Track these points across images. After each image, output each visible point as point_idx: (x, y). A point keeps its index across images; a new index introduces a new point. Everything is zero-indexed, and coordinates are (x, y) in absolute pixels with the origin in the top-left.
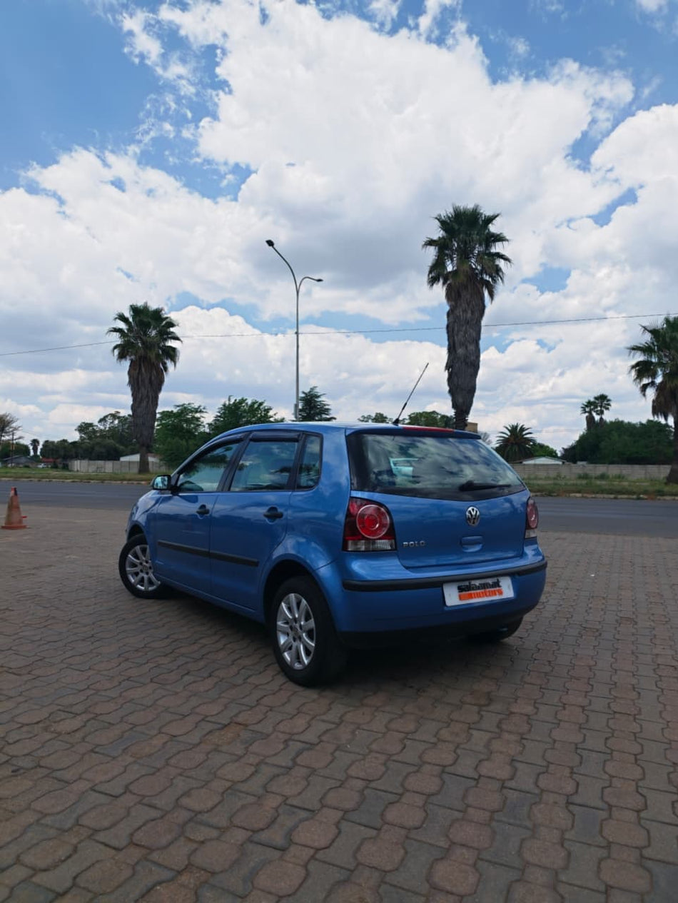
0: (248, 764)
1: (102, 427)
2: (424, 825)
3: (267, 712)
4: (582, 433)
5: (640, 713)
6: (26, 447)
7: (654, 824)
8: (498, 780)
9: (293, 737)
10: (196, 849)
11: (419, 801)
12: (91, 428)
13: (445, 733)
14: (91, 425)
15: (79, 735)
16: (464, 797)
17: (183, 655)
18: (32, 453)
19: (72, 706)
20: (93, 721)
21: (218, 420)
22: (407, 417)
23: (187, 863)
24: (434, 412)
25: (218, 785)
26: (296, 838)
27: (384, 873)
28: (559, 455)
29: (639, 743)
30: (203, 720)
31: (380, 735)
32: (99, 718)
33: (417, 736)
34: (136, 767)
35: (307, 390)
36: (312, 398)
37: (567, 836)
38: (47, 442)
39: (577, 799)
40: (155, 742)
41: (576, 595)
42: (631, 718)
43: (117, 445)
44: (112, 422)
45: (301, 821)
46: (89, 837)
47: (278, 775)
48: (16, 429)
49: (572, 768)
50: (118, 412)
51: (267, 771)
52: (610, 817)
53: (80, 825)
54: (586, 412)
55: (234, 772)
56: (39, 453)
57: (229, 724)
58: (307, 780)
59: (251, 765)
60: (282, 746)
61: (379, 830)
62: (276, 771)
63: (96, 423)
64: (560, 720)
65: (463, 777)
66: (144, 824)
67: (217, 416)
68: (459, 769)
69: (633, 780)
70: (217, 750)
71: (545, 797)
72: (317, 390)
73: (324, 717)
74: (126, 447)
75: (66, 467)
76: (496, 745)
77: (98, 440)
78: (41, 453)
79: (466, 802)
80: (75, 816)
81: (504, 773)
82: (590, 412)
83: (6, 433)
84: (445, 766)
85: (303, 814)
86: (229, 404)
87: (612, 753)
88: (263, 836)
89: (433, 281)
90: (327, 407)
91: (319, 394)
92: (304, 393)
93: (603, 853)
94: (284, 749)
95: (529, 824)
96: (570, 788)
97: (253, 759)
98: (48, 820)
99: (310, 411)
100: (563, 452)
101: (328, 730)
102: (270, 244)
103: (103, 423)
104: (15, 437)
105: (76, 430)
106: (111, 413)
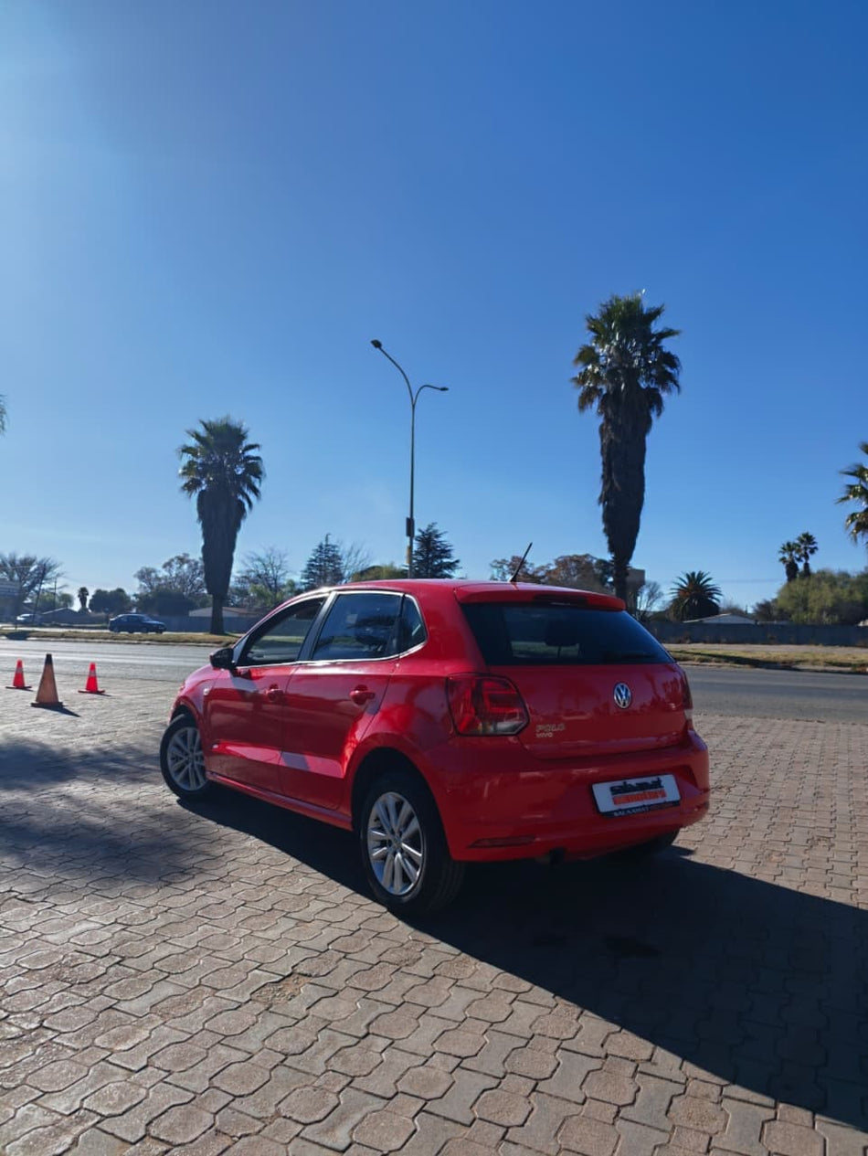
0: (307, 1030)
1: (167, 574)
3: (340, 960)
4: (781, 587)
9: (369, 996)
12: (153, 575)
14: (154, 571)
21: (313, 565)
22: (553, 562)
25: (265, 1060)
26: (359, 1137)
30: (256, 968)
35: (424, 528)
36: (430, 536)
38: (98, 591)
44: (180, 568)
45: (369, 1112)
47: (345, 1048)
48: (59, 575)
54: (784, 559)
55: (289, 1040)
56: (87, 606)
57: (289, 975)
58: (380, 1054)
59: (312, 1032)
60: (354, 1008)
61: (468, 1127)
62: (344, 1041)
63: (159, 567)
67: (312, 560)
70: (269, 1010)
72: (435, 528)
73: (412, 969)
77: (162, 589)
78: (90, 605)
83: (47, 579)
85: (374, 1103)
86: (325, 545)
88: (316, 1132)
90: (449, 548)
91: (439, 533)
92: (420, 531)
94: (356, 1011)
97: (314, 1025)
99: (428, 554)
100: (757, 608)
102: (377, 344)
103: (168, 567)
104: (58, 585)
105: (135, 576)
106: (178, 555)
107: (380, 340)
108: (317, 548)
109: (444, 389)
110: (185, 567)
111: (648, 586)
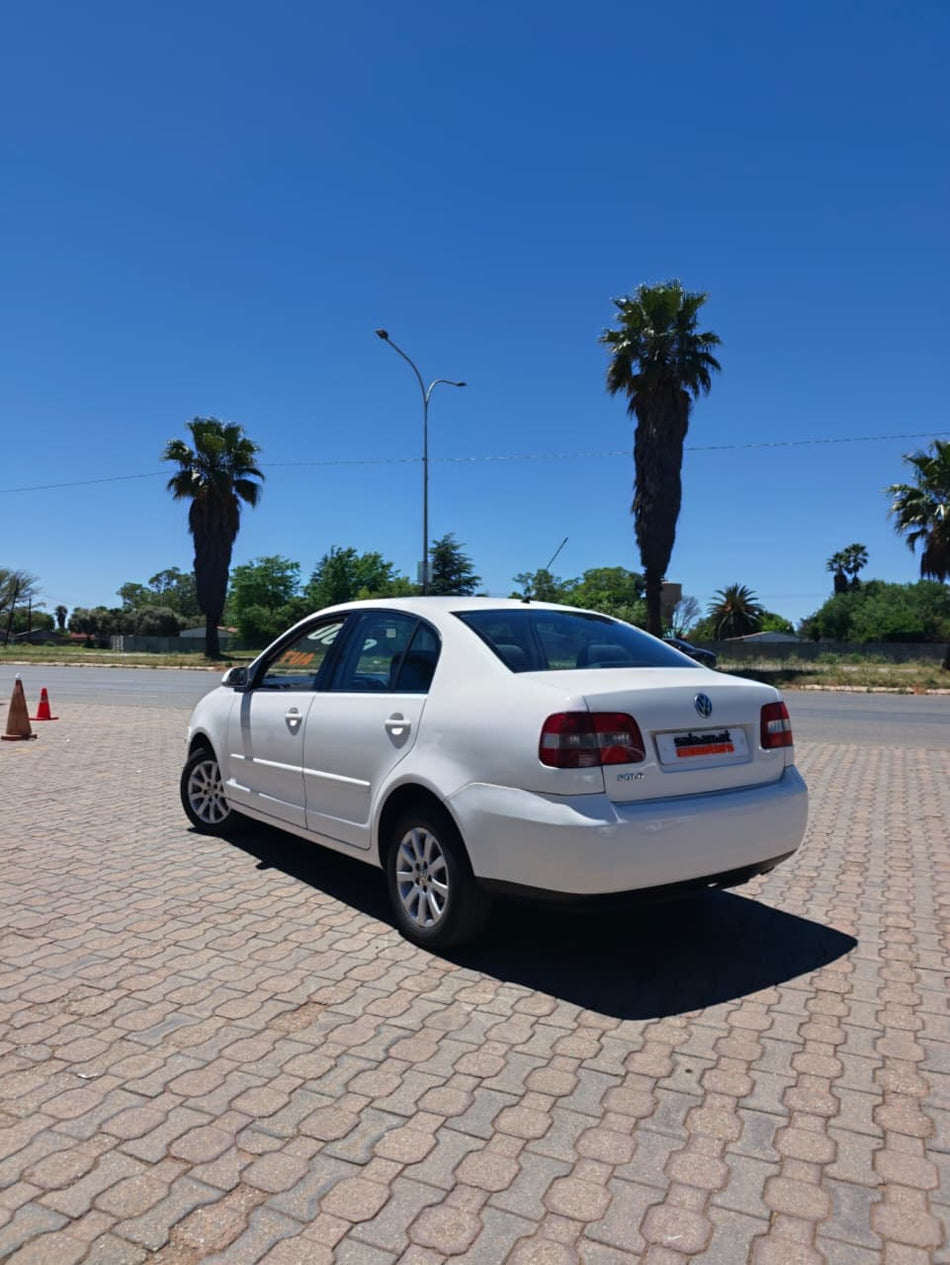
0: (325, 1056)
1: (155, 590)
2: (548, 1135)
3: (357, 988)
4: (827, 599)
6: (49, 618)
7: (847, 1134)
8: (651, 1077)
9: (387, 1022)
10: (251, 1164)
11: (545, 1103)
12: (138, 592)
14: (139, 587)
15: (107, 1019)
16: (604, 1097)
17: (250, 911)
18: (57, 626)
19: (99, 979)
20: (126, 999)
21: (317, 580)
22: (582, 577)
23: (237, 1180)
24: (619, 569)
25: (284, 1084)
26: (379, 1150)
27: (488, 1194)
28: (796, 629)
29: (842, 1030)
30: (271, 998)
31: (504, 1019)
32: (134, 995)
33: (550, 1020)
34: (180, 1059)
35: (440, 539)
36: (446, 549)
37: (731, 1148)
38: (78, 610)
39: (751, 1102)
40: (206, 1026)
42: (839, 998)
43: (176, 615)
44: (168, 584)
45: (389, 1129)
46: (115, 1148)
47: (364, 1071)
48: (34, 591)
49: (749, 1063)
50: (178, 569)
51: (350, 1065)
52: (790, 1124)
53: (103, 1133)
54: (832, 569)
55: (307, 1065)
56: (66, 625)
57: (305, 1004)
58: (401, 1075)
59: (330, 1057)
60: (372, 1033)
61: (488, 1140)
62: (363, 1065)
63: (146, 584)
66: (186, 1133)
67: (316, 575)
68: (601, 1064)
69: (828, 1078)
70: (286, 1037)
71: (709, 1099)
72: (452, 539)
73: (431, 995)
74: (188, 616)
75: (104, 647)
77: (149, 608)
78: (70, 625)
79: (605, 1106)
80: (97, 1121)
81: (659, 1068)
82: (839, 570)
83: (20, 597)
84: (583, 1060)
85: (395, 1121)
86: (332, 557)
87: (805, 1043)
88: (337, 1148)
89: (615, 386)
90: (468, 562)
91: (456, 544)
92: (435, 542)
93: (773, 1169)
94: (375, 1036)
95: (685, 1134)
96: (743, 1088)
97: (333, 1050)
98: (62, 1127)
99: (444, 567)
100: (801, 625)
101: (434, 1012)
102: (384, 335)
103: (155, 583)
104: (33, 603)
105: (118, 594)
106: (166, 569)
107: (387, 330)
108: (321, 561)
109: (462, 385)
110: (175, 582)
111: (685, 602)
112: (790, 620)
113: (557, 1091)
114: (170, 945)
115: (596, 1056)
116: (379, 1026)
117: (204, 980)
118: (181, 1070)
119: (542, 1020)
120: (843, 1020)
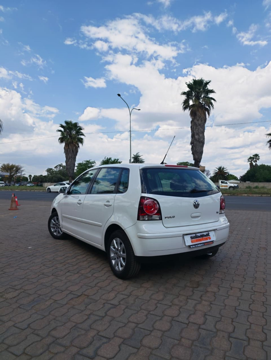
0: (85, 314)
1: (56, 170)
2: (160, 347)
3: (99, 290)
4: (248, 170)
5: (266, 292)
6: (27, 178)
8: (197, 324)
9: (107, 302)
10: (53, 357)
11: (159, 334)
12: (51, 170)
13: (176, 301)
14: (52, 169)
15: (15, 300)
16: (181, 332)
17: (68, 263)
18: (29, 180)
19: (15, 286)
20: (23, 293)
24: (187, 162)
25: (69, 325)
26: (99, 353)
28: (239, 179)
29: (265, 307)
30: (70, 293)
31: (146, 301)
32: (26, 291)
33: (163, 302)
34: (35, 315)
36: (137, 157)
37: (227, 354)
38: (35, 176)
39: (234, 335)
40: (47, 303)
41: (241, 237)
42: (262, 294)
43: (62, 177)
44: (60, 168)
45: (103, 343)
47: (97, 320)
48: (22, 171)
49: (232, 319)
50: (62, 164)
51: (93, 318)
52: (249, 344)
54: (249, 161)
55: (78, 318)
56: (31, 180)
57: (81, 295)
58: (110, 323)
59: (87, 315)
60: (102, 306)
61: (138, 349)
62: (97, 318)
63: (53, 168)
64: (229, 295)
65: (182, 322)
66: (32, 344)
67: (100, 165)
68: (180, 319)
69: (261, 326)
70: (73, 307)
71: (218, 333)
72: (139, 154)
73: (123, 293)
74: (65, 177)
75: (41, 186)
76: (199, 307)
77: (54, 175)
79: (181, 335)
81: (200, 321)
82: (251, 161)
83: (19, 172)
84: (174, 317)
85: (105, 340)
86: (105, 160)
87: (252, 312)
88: (84, 351)
89: (185, 108)
90: (143, 161)
91: (140, 156)
92: (134, 155)
95: (210, 348)
96: (230, 329)
97: (88, 312)
99: (136, 162)
100: (240, 178)
101: (124, 299)
102: (119, 95)
103: (56, 168)
104: (22, 174)
105: (46, 171)
106: (59, 164)
108: (102, 161)
110: (61, 168)
111: (206, 171)
112: (237, 176)
113: (164, 329)
114: (41, 274)
115: (178, 316)
116: (104, 303)
117: (49, 286)
118: (36, 319)
119: (160, 302)
120: (265, 303)
